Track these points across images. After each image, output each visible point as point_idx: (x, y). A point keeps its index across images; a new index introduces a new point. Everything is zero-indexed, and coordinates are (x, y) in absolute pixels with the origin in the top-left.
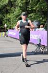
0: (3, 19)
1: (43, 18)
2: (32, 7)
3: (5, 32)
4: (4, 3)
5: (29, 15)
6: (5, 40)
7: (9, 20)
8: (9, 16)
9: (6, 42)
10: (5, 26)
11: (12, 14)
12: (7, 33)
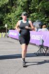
0: (3, 19)
1: (46, 18)
2: (34, 7)
3: (5, 32)
4: (5, 2)
5: (31, 15)
6: (6, 41)
7: (9, 20)
8: (10, 16)
9: (7, 42)
10: (6, 26)
11: (13, 14)
12: (7, 33)
